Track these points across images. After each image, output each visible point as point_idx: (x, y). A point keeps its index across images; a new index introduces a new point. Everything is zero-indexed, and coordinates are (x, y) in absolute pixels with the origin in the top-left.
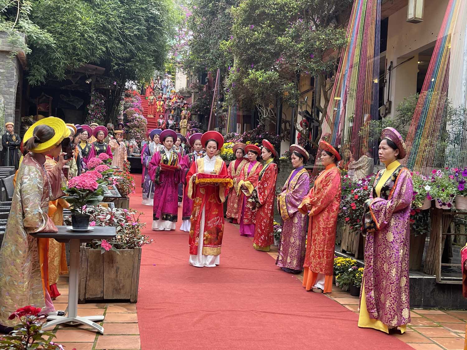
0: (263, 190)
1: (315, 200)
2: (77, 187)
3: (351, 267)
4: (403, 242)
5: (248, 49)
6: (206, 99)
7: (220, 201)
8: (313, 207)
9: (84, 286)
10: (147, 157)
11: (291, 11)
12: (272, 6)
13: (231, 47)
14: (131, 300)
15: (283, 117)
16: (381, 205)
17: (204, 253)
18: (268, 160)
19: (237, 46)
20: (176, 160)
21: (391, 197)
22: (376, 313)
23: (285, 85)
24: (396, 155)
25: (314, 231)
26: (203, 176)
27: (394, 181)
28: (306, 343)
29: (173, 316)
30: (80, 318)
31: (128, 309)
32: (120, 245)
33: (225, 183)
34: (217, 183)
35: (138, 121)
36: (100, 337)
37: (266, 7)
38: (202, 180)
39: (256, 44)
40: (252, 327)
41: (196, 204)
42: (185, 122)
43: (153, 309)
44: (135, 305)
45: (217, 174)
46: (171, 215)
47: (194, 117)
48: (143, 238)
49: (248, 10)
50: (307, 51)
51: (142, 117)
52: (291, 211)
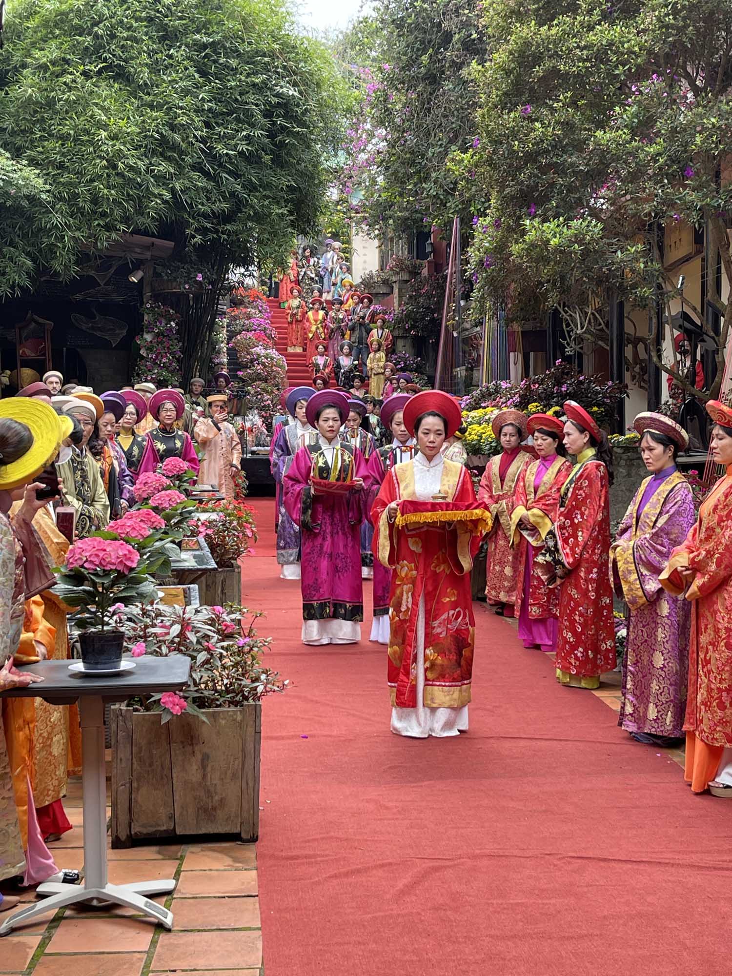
0: (570, 531)
1: (701, 557)
2: (86, 565)
5: (519, 169)
6: (429, 296)
7: (460, 568)
8: (698, 575)
9: (127, 805)
10: (282, 458)
11: (625, 62)
12: (574, 55)
13: (476, 166)
14: (243, 836)
15: (628, 328)
17: (429, 702)
18: (581, 452)
19: (490, 162)
20: (349, 465)
23: (619, 253)
25: (704, 639)
26: (414, 506)
28: (687, 942)
29: (347, 874)
30: (114, 890)
31: (236, 860)
32: (208, 698)
33: (472, 521)
34: (449, 523)
35: (263, 364)
36: (163, 938)
37: (561, 57)
39: (538, 153)
40: (545, 901)
41: (402, 579)
42: (379, 360)
43: (297, 857)
44: (252, 846)
45: (449, 500)
46: (348, 605)
47: (400, 343)
48: (263, 677)
49: (514, 69)
50: (673, 160)
51: (273, 353)
52: (652, 586)
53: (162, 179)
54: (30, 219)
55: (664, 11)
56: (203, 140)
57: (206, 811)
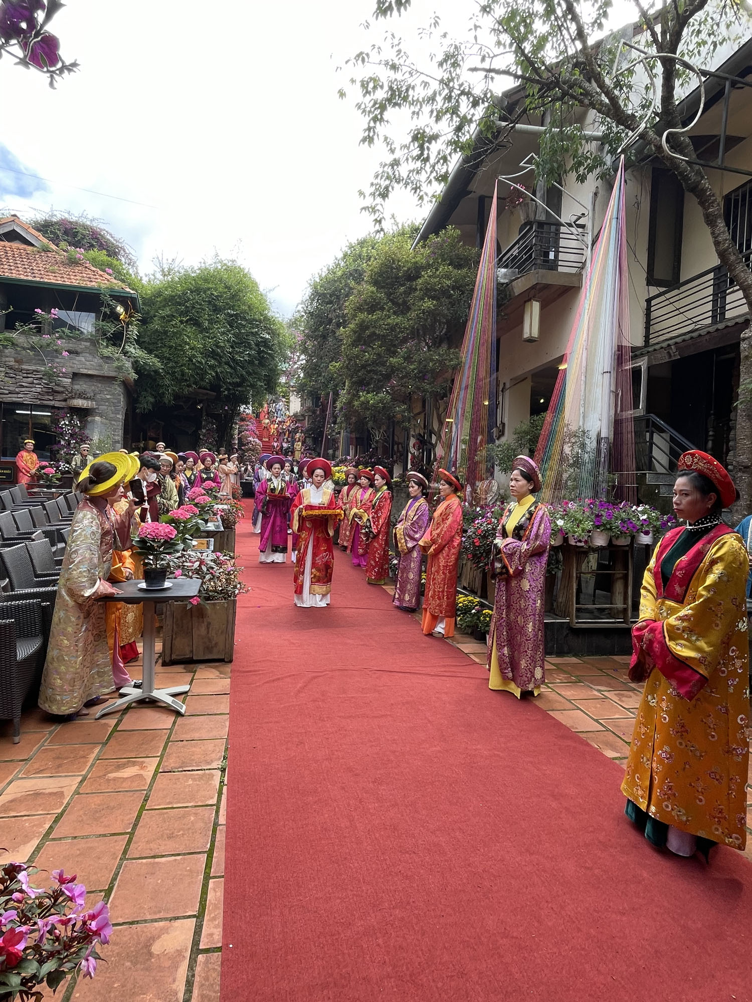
0: (376, 519)
2: (148, 536)
3: (474, 608)
4: (540, 590)
5: (359, 371)
6: (319, 422)
7: (328, 535)
9: (170, 644)
10: (256, 482)
11: (402, 332)
12: (382, 327)
13: (341, 369)
14: (225, 659)
15: (396, 439)
16: (514, 548)
17: (312, 592)
18: (381, 487)
19: (347, 367)
20: (284, 488)
21: (525, 538)
22: (511, 674)
23: (397, 408)
24: (531, 488)
26: (310, 507)
27: (529, 519)
28: (430, 718)
29: (273, 681)
30: (156, 694)
31: (221, 673)
33: (335, 514)
34: (325, 515)
35: (252, 444)
36: (180, 719)
37: (377, 328)
38: (310, 512)
39: (367, 365)
40: (364, 695)
41: (302, 539)
42: (299, 445)
43: (250, 671)
44: (230, 665)
45: (326, 505)
46: (281, 547)
47: (307, 439)
48: (238, 586)
50: (420, 372)
51: (257, 440)
52: (410, 545)
53: (212, 367)
54: (155, 380)
55: (419, 312)
56: (230, 353)
57: (208, 648)
